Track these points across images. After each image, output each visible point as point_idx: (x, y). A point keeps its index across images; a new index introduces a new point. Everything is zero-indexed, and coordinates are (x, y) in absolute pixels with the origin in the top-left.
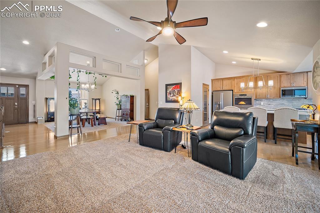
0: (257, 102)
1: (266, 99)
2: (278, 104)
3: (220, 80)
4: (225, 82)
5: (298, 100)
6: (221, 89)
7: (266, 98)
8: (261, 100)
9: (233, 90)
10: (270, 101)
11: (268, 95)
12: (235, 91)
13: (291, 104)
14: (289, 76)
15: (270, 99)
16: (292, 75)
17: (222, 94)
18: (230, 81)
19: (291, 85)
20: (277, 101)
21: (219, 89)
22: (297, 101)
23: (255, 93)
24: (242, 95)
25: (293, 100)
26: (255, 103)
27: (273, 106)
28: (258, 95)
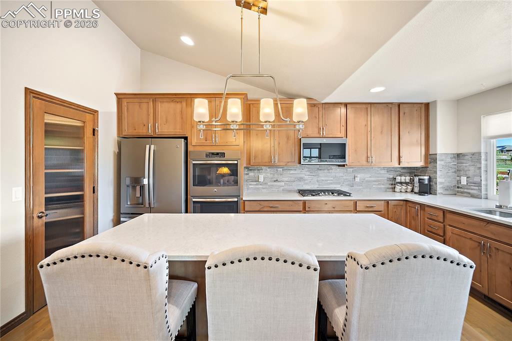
0: (251, 174)
1: (269, 168)
2: (293, 179)
3: (146, 100)
4: (163, 108)
5: (328, 170)
6: (150, 133)
7: (271, 165)
8: (259, 170)
9: (186, 138)
10: (277, 171)
11: (274, 157)
12: (193, 141)
13: (315, 179)
14: (316, 109)
15: (277, 167)
16: (320, 106)
17: (150, 149)
18: (179, 106)
19: (319, 133)
20: (292, 172)
21: (142, 131)
22: (326, 171)
23: (247, 150)
24: (213, 154)
25: (318, 169)
26: (246, 177)
27: (283, 184)
28: (253, 155)
